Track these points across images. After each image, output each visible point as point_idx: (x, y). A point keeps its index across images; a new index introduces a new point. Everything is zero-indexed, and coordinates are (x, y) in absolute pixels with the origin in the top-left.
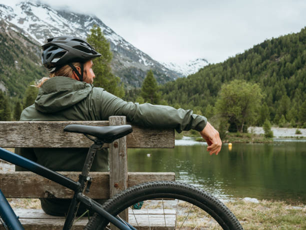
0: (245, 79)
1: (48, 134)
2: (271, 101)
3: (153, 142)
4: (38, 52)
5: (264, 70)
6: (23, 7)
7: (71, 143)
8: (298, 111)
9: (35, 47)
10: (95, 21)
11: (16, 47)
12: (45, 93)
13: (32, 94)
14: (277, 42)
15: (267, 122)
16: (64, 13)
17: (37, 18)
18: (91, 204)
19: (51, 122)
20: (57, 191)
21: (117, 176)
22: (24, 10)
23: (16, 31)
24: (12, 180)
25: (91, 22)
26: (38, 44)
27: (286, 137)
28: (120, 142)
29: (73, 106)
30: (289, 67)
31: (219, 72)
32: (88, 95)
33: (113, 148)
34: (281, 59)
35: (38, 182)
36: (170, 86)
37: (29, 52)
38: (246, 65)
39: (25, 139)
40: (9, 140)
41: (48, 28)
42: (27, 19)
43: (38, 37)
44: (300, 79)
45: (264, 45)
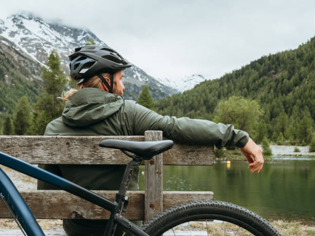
0: (242, 95)
1: (77, 150)
2: (269, 118)
3: (190, 159)
4: (30, 66)
5: (261, 87)
6: (14, 20)
7: (102, 159)
8: (296, 128)
9: (26, 61)
10: (89, 35)
11: (6, 60)
12: (74, 106)
13: (23, 109)
14: (275, 58)
15: (266, 139)
16: (57, 26)
17: (29, 31)
18: (130, 226)
19: (81, 137)
20: (85, 212)
21: (153, 195)
22: (15, 23)
23: (7, 44)
24: (36, 199)
25: (85, 36)
26: (29, 58)
27: (284, 155)
28: (156, 159)
29: (105, 119)
30: (287, 84)
31: (215, 88)
32: (120, 108)
33: (150, 165)
34: (278, 76)
35: (65, 202)
36: (166, 102)
37: (20, 66)
38: (243, 82)
39: (52, 154)
40: (35, 156)
41: (40, 42)
42: (18, 32)
43: (30, 51)
44: (298, 97)
45: (261, 61)
